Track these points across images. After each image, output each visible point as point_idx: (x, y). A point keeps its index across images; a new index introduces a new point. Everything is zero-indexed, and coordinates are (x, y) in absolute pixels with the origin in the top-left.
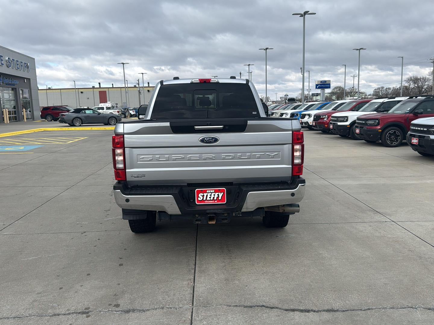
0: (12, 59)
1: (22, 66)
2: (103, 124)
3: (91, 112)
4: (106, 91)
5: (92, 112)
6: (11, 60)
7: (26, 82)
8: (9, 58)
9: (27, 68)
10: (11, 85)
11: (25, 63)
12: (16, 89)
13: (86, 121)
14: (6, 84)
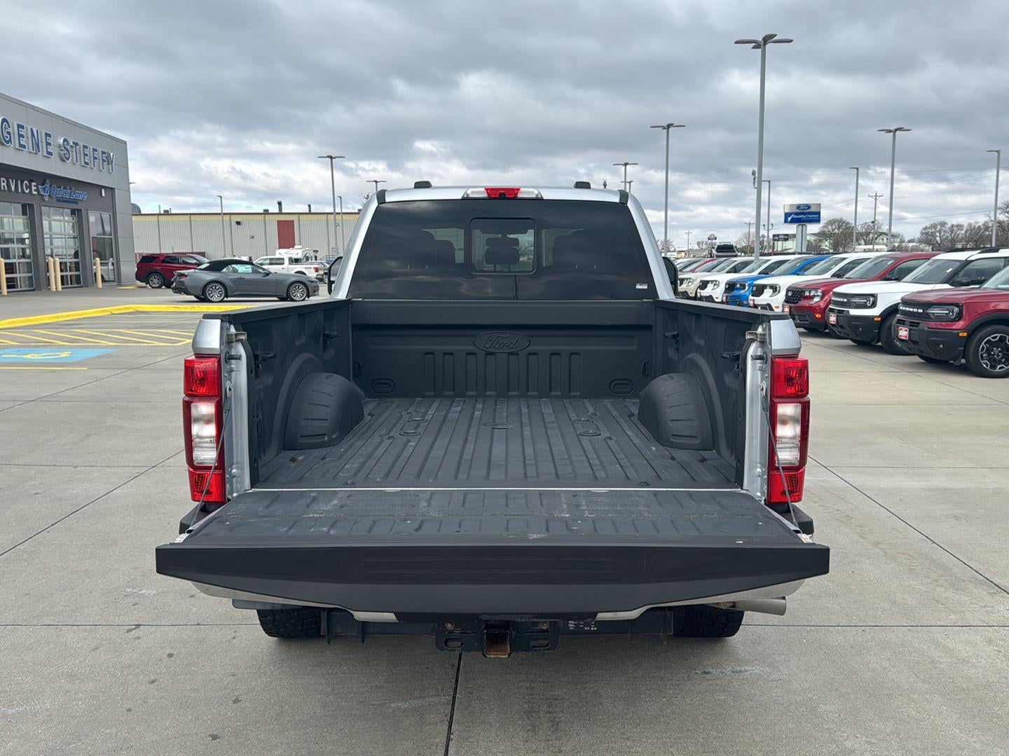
0: (74, 143)
1: (95, 158)
2: (276, 299)
3: (248, 268)
4: (293, 221)
5: (250, 270)
6: (71, 144)
7: (103, 195)
8: (65, 140)
9: (108, 164)
10: (68, 202)
11: (103, 153)
12: (79, 211)
13: (235, 291)
14: (59, 201)
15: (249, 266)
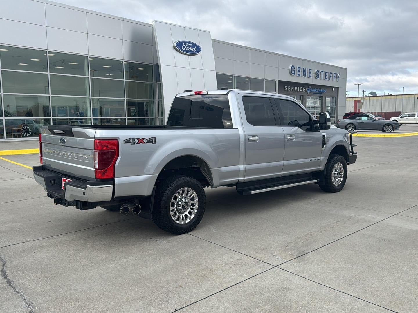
0: (321, 71)
1: (331, 76)
2: (381, 131)
3: (366, 118)
5: (367, 119)
6: (320, 72)
7: (333, 90)
8: (318, 71)
9: (337, 78)
10: (318, 94)
12: (322, 97)
13: (359, 128)
14: (314, 93)
15: (367, 117)
